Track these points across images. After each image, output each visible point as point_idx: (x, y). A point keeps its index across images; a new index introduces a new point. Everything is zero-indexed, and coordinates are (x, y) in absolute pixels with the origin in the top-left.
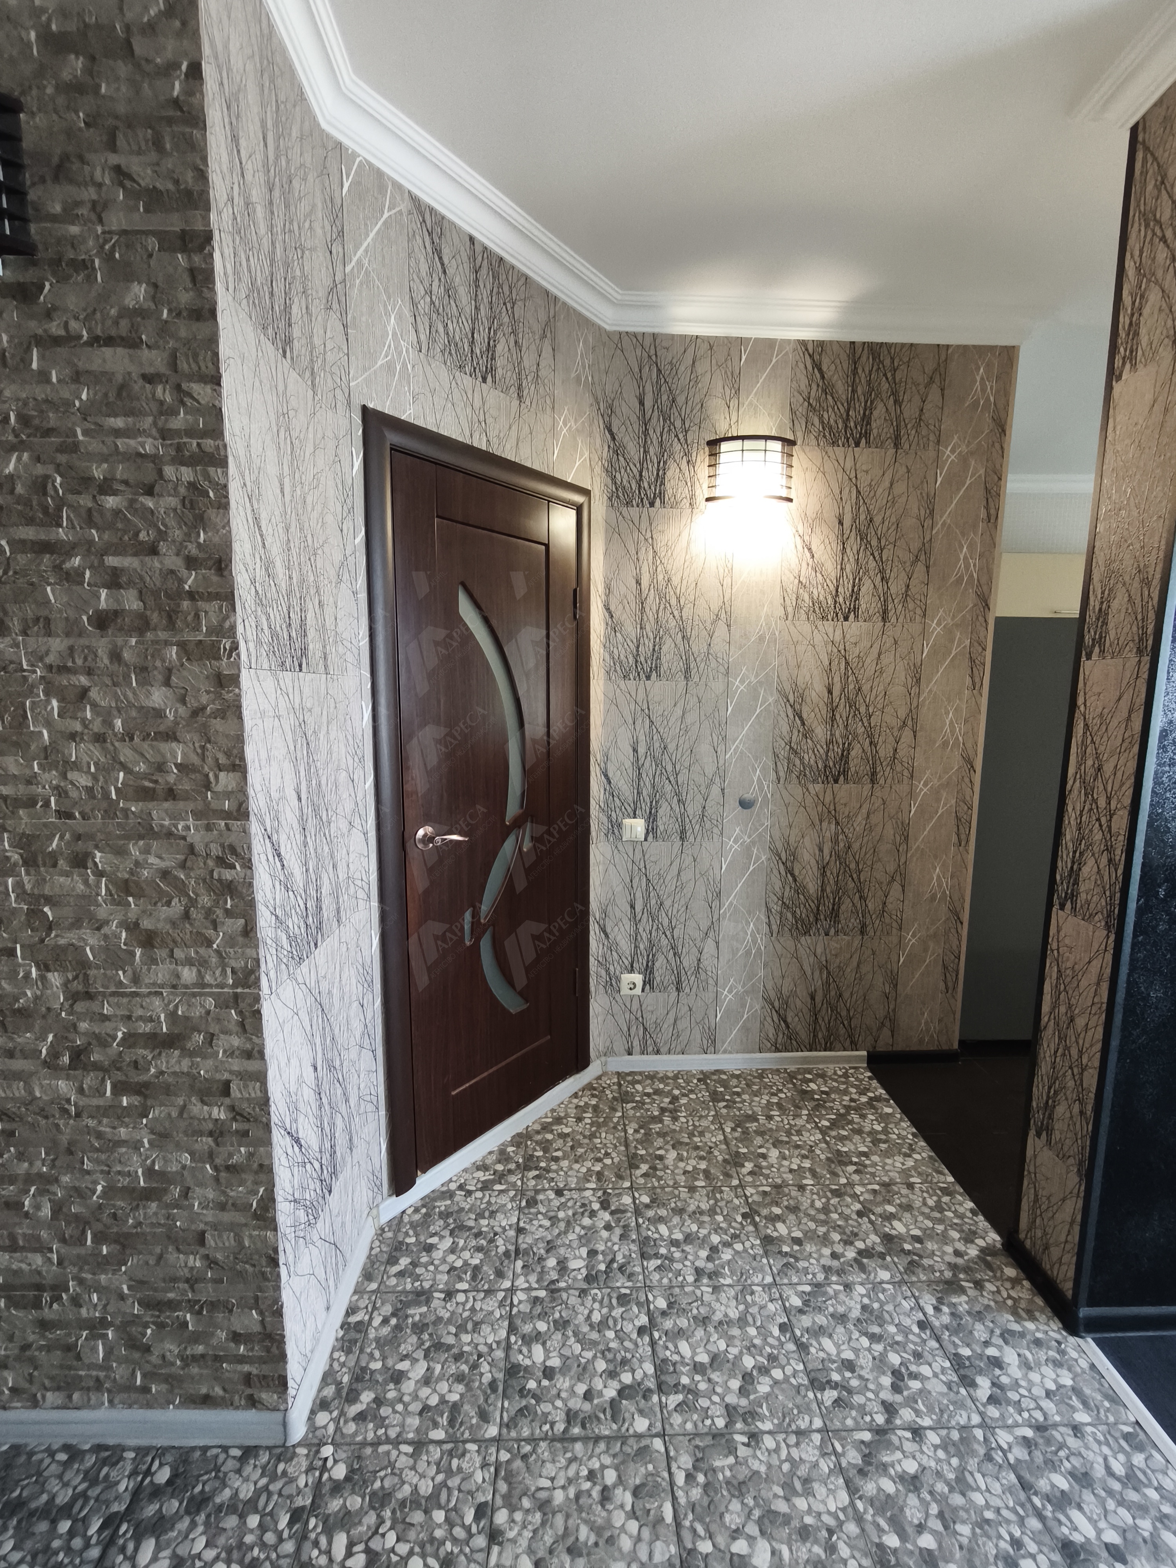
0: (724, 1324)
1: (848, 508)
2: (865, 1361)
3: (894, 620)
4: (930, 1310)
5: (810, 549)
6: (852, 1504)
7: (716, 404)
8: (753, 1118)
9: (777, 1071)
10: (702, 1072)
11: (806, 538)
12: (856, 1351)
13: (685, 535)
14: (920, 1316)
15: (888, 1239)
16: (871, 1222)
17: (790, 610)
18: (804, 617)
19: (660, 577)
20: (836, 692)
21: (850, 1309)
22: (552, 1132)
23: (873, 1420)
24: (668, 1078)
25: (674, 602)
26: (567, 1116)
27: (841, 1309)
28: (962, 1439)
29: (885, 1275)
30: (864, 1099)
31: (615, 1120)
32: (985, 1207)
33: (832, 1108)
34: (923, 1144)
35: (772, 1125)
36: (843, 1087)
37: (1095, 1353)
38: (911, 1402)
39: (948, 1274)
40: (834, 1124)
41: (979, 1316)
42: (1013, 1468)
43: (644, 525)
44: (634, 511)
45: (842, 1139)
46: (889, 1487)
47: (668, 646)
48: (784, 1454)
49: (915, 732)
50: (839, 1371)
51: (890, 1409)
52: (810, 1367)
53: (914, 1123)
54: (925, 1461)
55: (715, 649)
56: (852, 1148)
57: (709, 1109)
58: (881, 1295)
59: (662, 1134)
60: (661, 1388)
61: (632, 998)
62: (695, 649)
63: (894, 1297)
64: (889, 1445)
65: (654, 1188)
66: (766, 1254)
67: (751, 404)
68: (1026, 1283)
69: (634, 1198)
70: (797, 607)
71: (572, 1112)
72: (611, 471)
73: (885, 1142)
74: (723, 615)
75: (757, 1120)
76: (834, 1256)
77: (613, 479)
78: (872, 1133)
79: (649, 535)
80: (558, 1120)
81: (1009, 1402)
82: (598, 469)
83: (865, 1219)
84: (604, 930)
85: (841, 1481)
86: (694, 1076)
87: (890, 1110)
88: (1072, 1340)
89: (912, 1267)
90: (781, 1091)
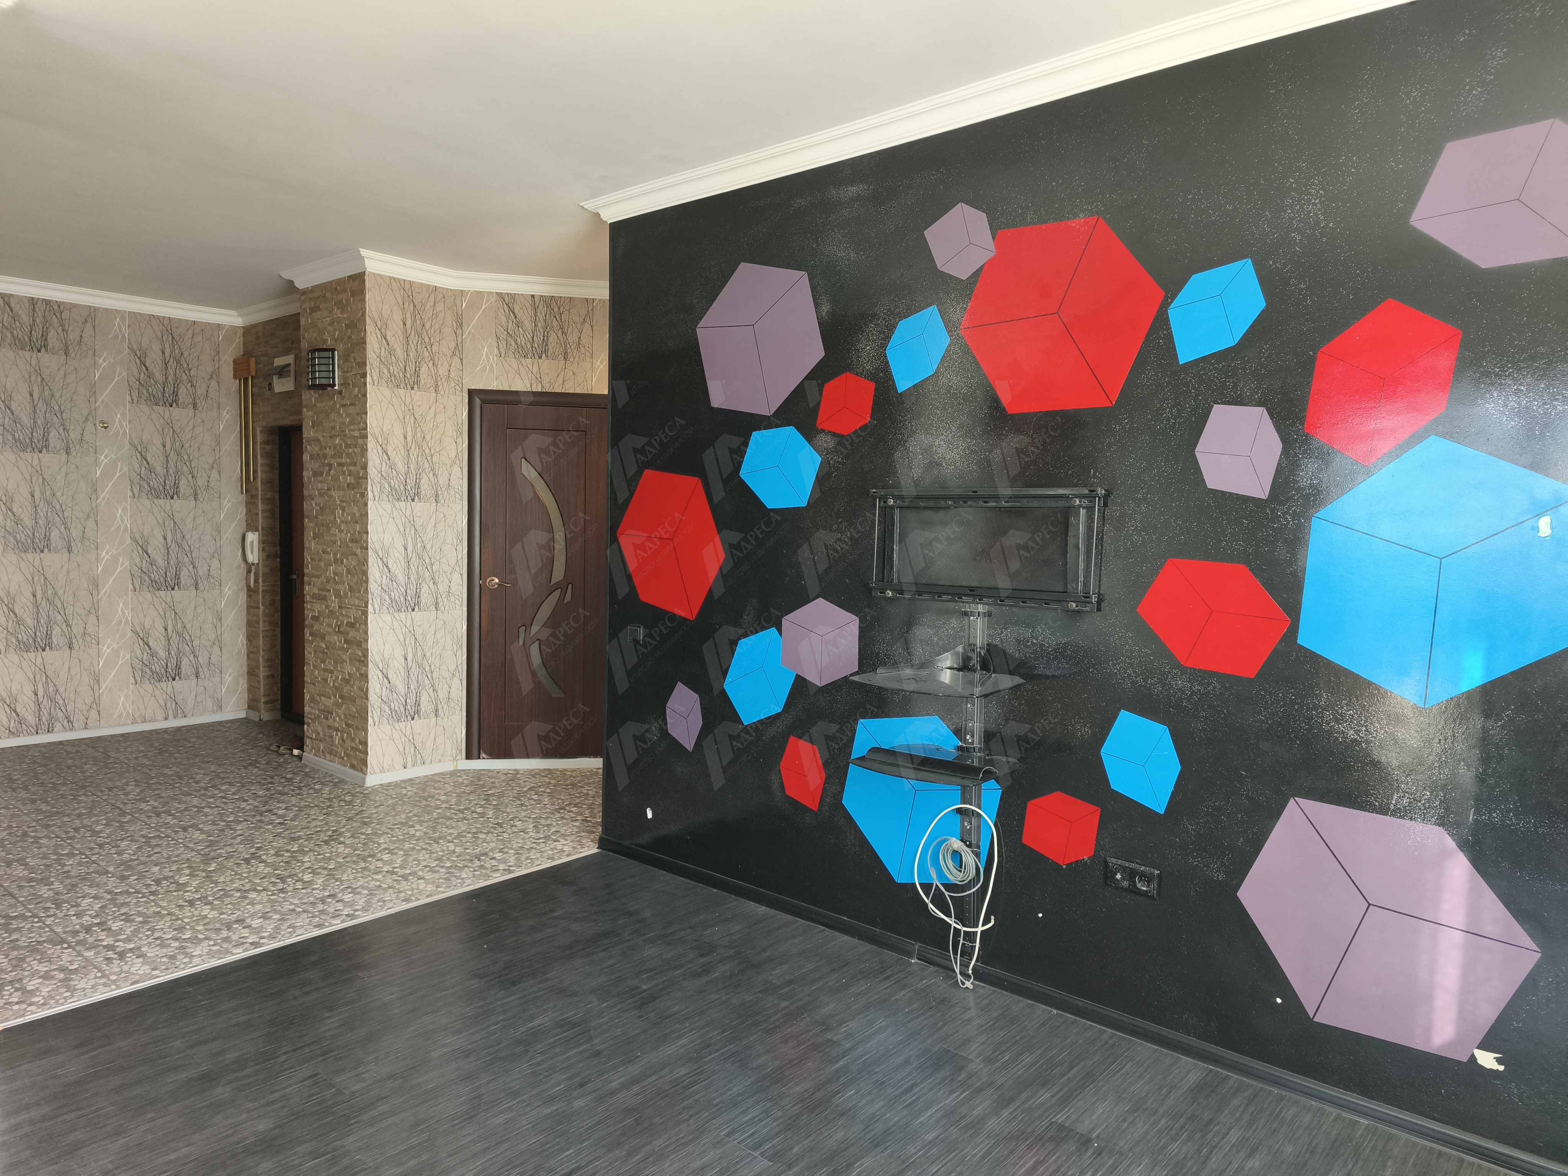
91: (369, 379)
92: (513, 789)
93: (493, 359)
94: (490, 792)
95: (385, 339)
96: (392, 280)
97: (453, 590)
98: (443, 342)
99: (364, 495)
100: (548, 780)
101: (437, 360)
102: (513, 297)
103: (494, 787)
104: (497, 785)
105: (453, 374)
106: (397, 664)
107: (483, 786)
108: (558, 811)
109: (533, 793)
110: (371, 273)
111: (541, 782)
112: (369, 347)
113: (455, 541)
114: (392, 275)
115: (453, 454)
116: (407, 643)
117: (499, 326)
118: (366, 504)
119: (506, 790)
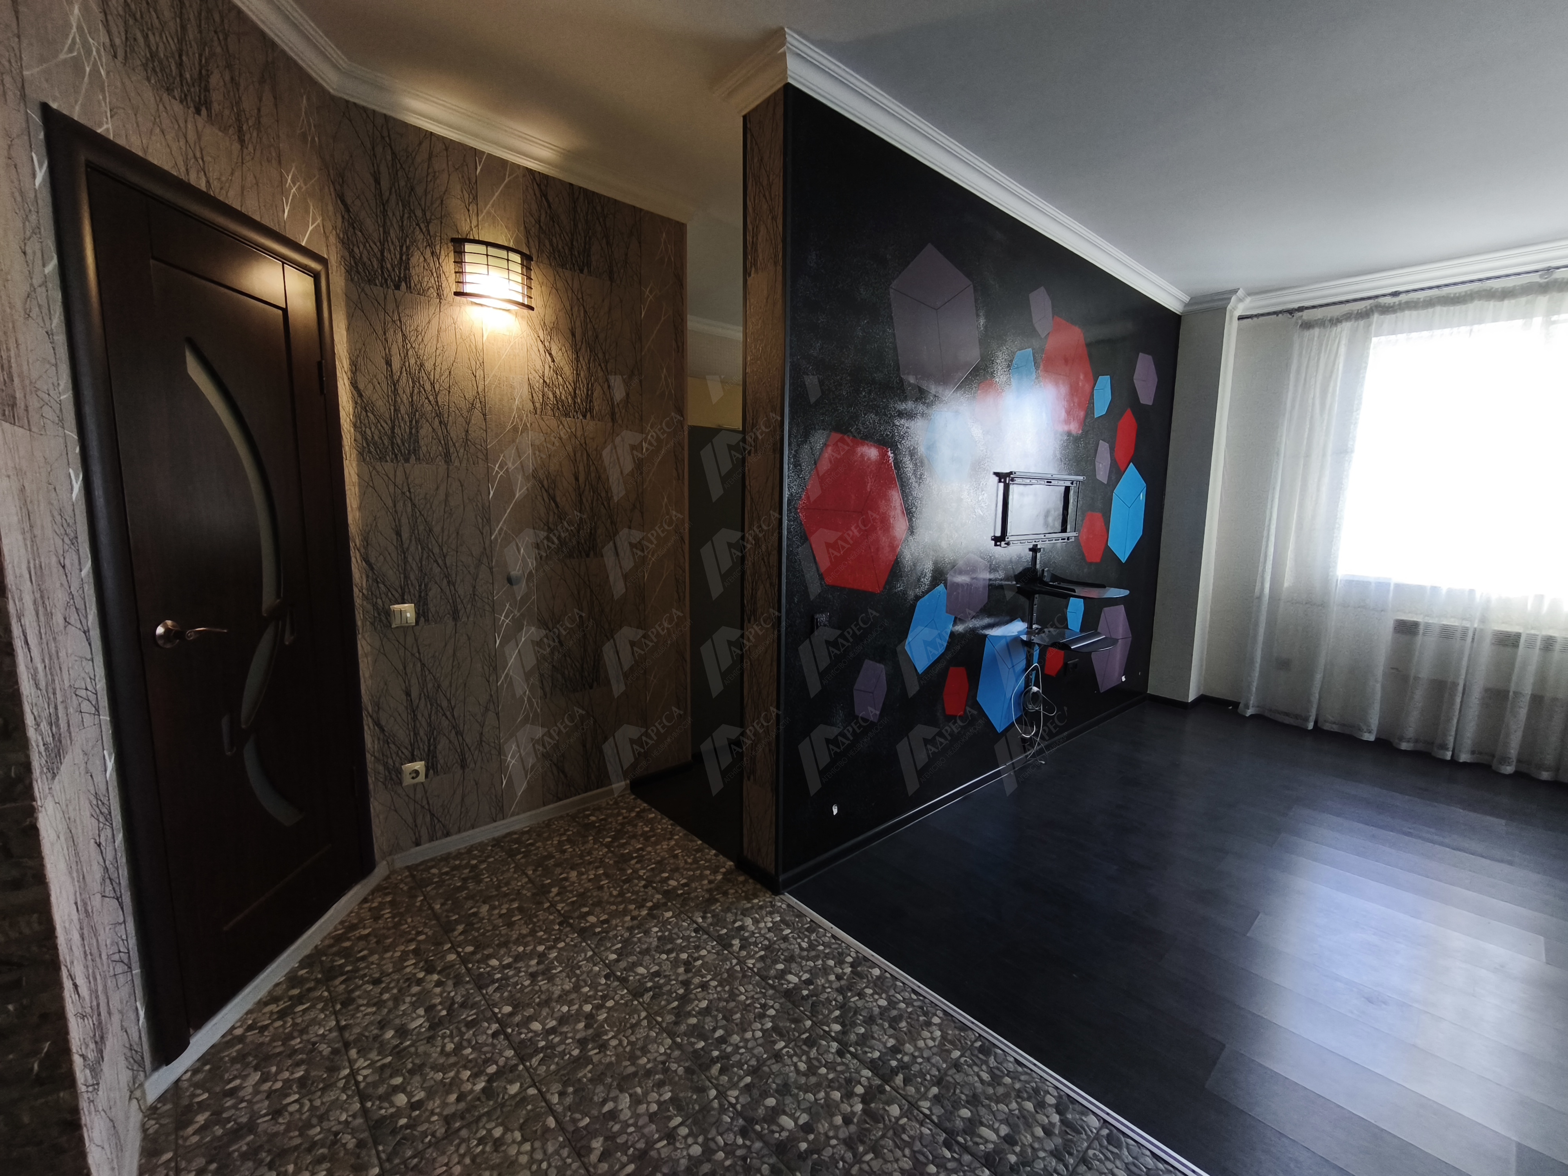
0: (563, 998)
1: (578, 324)
2: (667, 966)
3: (620, 422)
4: (700, 920)
5: (550, 354)
6: (674, 1042)
7: (455, 204)
8: (550, 856)
9: (562, 817)
10: (494, 839)
11: (547, 344)
12: (659, 964)
13: (435, 322)
14: (695, 926)
15: (666, 893)
16: (654, 888)
17: (538, 405)
18: (550, 412)
19: (412, 361)
20: (582, 478)
21: (651, 943)
22: (349, 939)
23: (677, 994)
24: (461, 854)
25: (428, 387)
26: (362, 920)
27: (645, 946)
28: (729, 976)
29: (669, 914)
30: (633, 814)
31: (418, 904)
32: (721, 851)
33: (611, 828)
34: (678, 828)
35: (567, 856)
36: (616, 811)
37: (789, 898)
38: (698, 973)
39: (707, 896)
40: (615, 839)
41: (728, 910)
42: (757, 974)
43: (391, 306)
44: (378, 291)
45: (623, 846)
46: (694, 1021)
47: (425, 430)
48: (625, 1042)
49: (642, 513)
50: (650, 980)
51: (686, 984)
52: (631, 988)
53: (670, 818)
54: (711, 997)
55: (472, 435)
56: (631, 848)
57: (509, 864)
58: (669, 927)
59: (470, 897)
60: (522, 1060)
61: (415, 786)
62: (453, 434)
63: (677, 923)
64: (691, 1001)
65: (475, 938)
66: (584, 940)
67: (489, 213)
68: (751, 881)
69: (458, 954)
70: (544, 404)
71: (368, 915)
72: (347, 243)
73: (653, 836)
74: (478, 405)
75: (553, 857)
76: (633, 918)
77: (351, 253)
78: (644, 834)
79: (396, 317)
80: (353, 927)
81: (750, 944)
82: (332, 239)
83: (650, 888)
84: (377, 723)
85: (665, 1035)
86: (487, 845)
87: (653, 815)
88: (777, 898)
89: (684, 903)
90: (568, 830)
93: (99, 52)
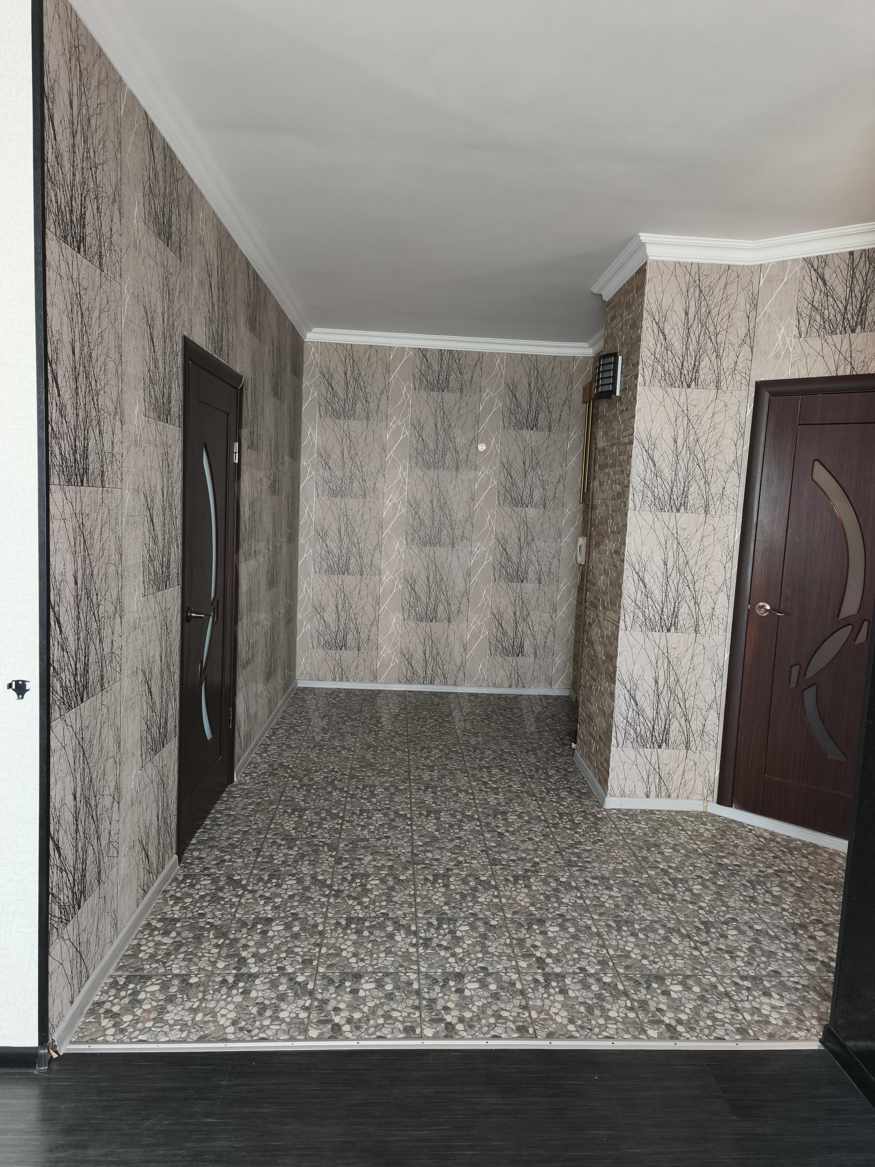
91: (640, 379)
92: (755, 865)
93: (791, 341)
94: (726, 861)
95: (663, 333)
96: (678, 265)
97: (717, 612)
98: (732, 330)
99: (626, 505)
100: (805, 865)
101: (721, 351)
102: (824, 260)
103: (734, 854)
104: (739, 851)
105: (740, 366)
106: (646, 686)
107: (722, 847)
108: (794, 928)
109: (777, 881)
110: (653, 261)
111: (796, 866)
112: (643, 344)
113: (724, 557)
114: (677, 260)
115: (731, 458)
116: (659, 665)
117: (802, 300)
118: (626, 514)
119: (747, 864)
